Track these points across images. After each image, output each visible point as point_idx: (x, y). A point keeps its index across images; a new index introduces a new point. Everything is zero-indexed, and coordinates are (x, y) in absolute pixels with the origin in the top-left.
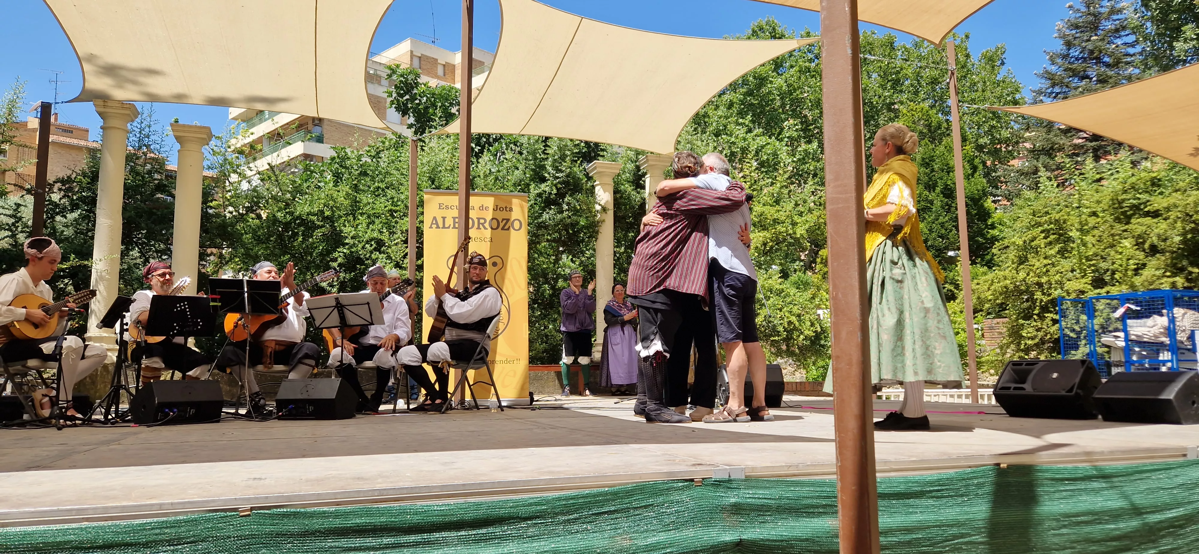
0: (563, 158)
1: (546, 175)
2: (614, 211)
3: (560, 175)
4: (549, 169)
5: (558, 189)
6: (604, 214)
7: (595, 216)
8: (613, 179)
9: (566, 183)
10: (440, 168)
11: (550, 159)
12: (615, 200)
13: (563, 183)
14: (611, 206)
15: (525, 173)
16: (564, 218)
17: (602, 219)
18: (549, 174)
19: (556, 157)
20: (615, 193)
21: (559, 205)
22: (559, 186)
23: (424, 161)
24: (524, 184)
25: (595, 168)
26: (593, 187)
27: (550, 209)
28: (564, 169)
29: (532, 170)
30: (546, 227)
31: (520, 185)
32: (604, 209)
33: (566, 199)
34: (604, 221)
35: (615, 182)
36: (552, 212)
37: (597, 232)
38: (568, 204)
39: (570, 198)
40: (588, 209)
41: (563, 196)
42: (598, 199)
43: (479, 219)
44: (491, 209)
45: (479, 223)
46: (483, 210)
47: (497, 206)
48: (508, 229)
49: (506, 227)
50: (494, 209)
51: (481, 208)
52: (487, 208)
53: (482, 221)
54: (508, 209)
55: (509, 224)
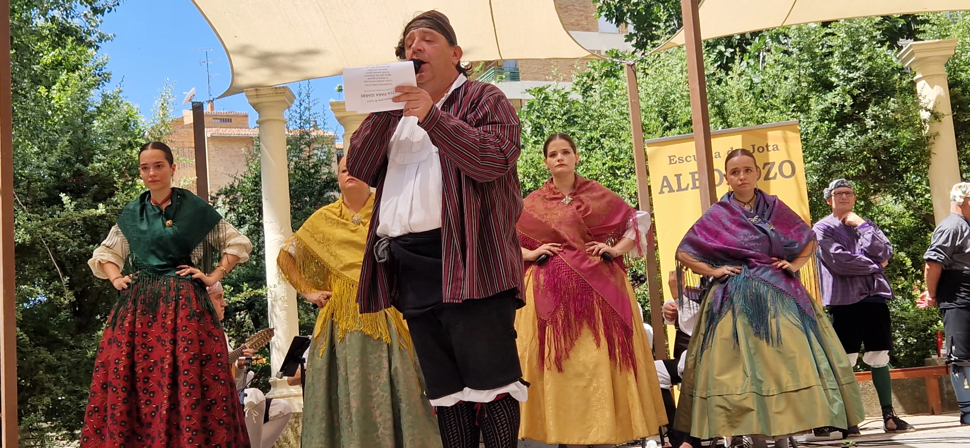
0: (857, 47)
1: (833, 79)
2: (954, 116)
3: (855, 75)
4: (836, 68)
5: (854, 98)
6: (936, 124)
7: (922, 128)
8: (947, 65)
9: (868, 86)
10: (673, 96)
11: (837, 54)
12: (953, 97)
13: (863, 85)
14: (946, 109)
15: (799, 82)
17: (934, 131)
18: (837, 76)
19: (846, 49)
20: (951, 86)
22: (856, 92)
23: (650, 90)
24: (800, 99)
25: (912, 54)
26: (913, 83)
28: (860, 65)
29: (811, 75)
30: (843, 159)
31: (793, 102)
32: (936, 116)
33: (869, 111)
34: (937, 134)
35: (950, 69)
36: (849, 134)
37: (928, 154)
39: (876, 108)
40: (909, 120)
41: (864, 106)
42: (923, 102)
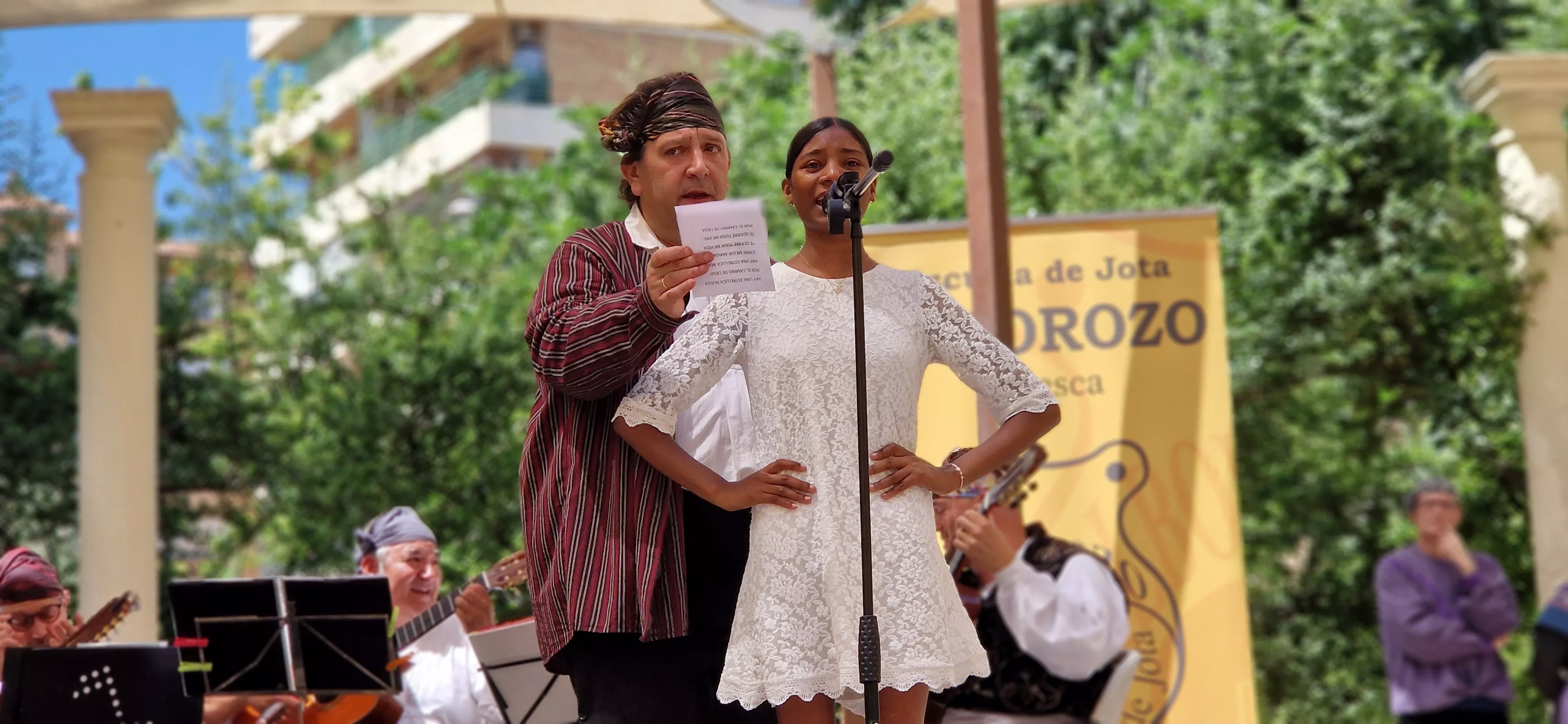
0: (1364, 55)
1: (1307, 128)
3: (1358, 121)
4: (1316, 103)
5: (1354, 176)
6: (1541, 254)
7: (1507, 260)
11: (1318, 69)
15: (1226, 130)
16: (1387, 281)
17: (1535, 270)
18: (1316, 120)
19: (1339, 58)
21: (1363, 232)
22: (1358, 163)
24: (1225, 171)
25: (1490, 83)
26: (1492, 154)
27: (1330, 251)
28: (1370, 98)
29: (1253, 116)
30: (1320, 320)
31: (1211, 176)
32: (1540, 233)
33: (1388, 210)
34: (1543, 277)
36: (1336, 262)
37: (1518, 323)
38: (1399, 226)
39: (1402, 204)
40: (1479, 236)
41: (1374, 199)
42: (1514, 195)
43: (1048, 313)
44: (1089, 274)
45: (1050, 329)
46: (1060, 279)
47: (1110, 261)
48: (1156, 341)
49: (1150, 334)
50: (1099, 275)
51: (1054, 275)
52: (1074, 273)
53: (1060, 320)
54: (1150, 269)
55: (1159, 322)
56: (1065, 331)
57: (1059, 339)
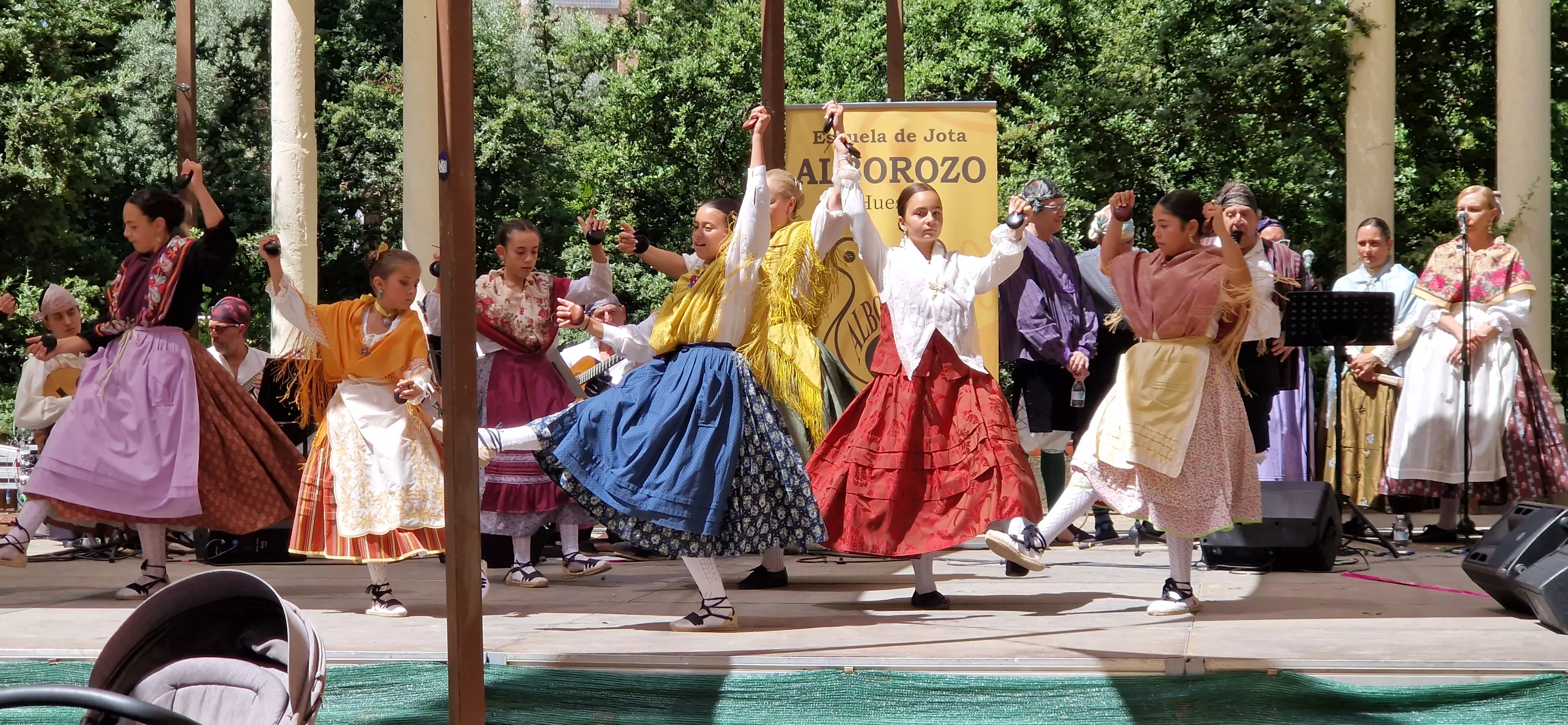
43: (895, 160)
44: (919, 138)
45: (895, 170)
46: (903, 140)
47: (932, 131)
48: (956, 180)
49: (952, 176)
50: (925, 139)
51: (900, 137)
52: (911, 137)
53: (901, 165)
54: (955, 137)
55: (958, 168)
56: (903, 171)
57: (900, 176)
